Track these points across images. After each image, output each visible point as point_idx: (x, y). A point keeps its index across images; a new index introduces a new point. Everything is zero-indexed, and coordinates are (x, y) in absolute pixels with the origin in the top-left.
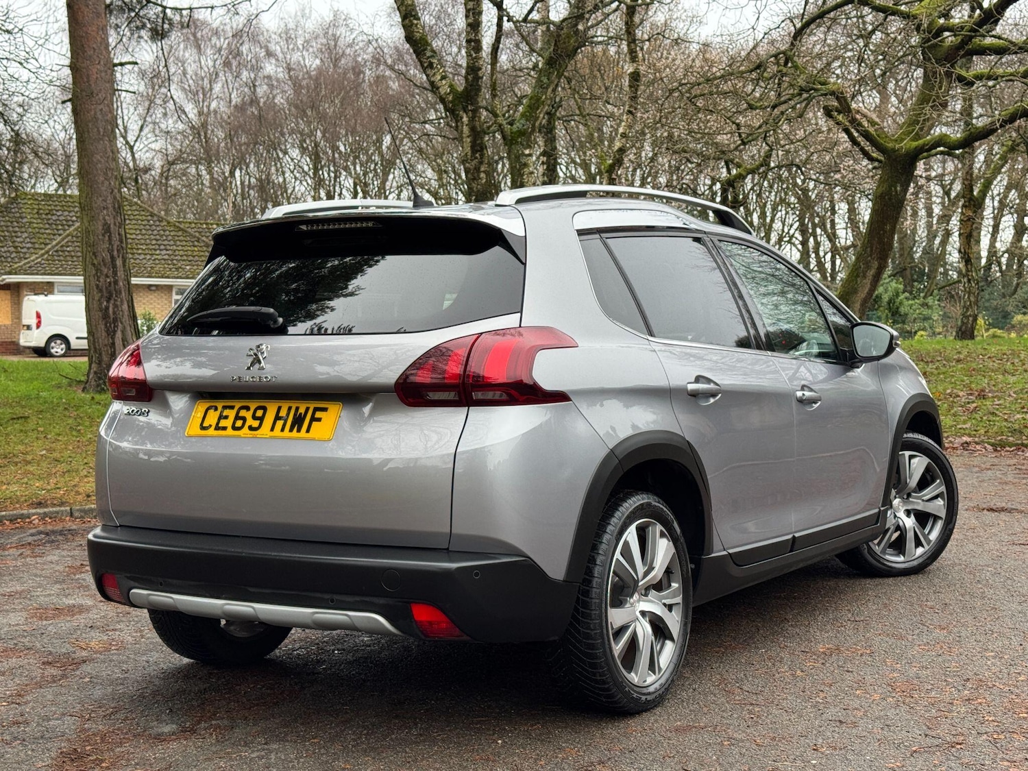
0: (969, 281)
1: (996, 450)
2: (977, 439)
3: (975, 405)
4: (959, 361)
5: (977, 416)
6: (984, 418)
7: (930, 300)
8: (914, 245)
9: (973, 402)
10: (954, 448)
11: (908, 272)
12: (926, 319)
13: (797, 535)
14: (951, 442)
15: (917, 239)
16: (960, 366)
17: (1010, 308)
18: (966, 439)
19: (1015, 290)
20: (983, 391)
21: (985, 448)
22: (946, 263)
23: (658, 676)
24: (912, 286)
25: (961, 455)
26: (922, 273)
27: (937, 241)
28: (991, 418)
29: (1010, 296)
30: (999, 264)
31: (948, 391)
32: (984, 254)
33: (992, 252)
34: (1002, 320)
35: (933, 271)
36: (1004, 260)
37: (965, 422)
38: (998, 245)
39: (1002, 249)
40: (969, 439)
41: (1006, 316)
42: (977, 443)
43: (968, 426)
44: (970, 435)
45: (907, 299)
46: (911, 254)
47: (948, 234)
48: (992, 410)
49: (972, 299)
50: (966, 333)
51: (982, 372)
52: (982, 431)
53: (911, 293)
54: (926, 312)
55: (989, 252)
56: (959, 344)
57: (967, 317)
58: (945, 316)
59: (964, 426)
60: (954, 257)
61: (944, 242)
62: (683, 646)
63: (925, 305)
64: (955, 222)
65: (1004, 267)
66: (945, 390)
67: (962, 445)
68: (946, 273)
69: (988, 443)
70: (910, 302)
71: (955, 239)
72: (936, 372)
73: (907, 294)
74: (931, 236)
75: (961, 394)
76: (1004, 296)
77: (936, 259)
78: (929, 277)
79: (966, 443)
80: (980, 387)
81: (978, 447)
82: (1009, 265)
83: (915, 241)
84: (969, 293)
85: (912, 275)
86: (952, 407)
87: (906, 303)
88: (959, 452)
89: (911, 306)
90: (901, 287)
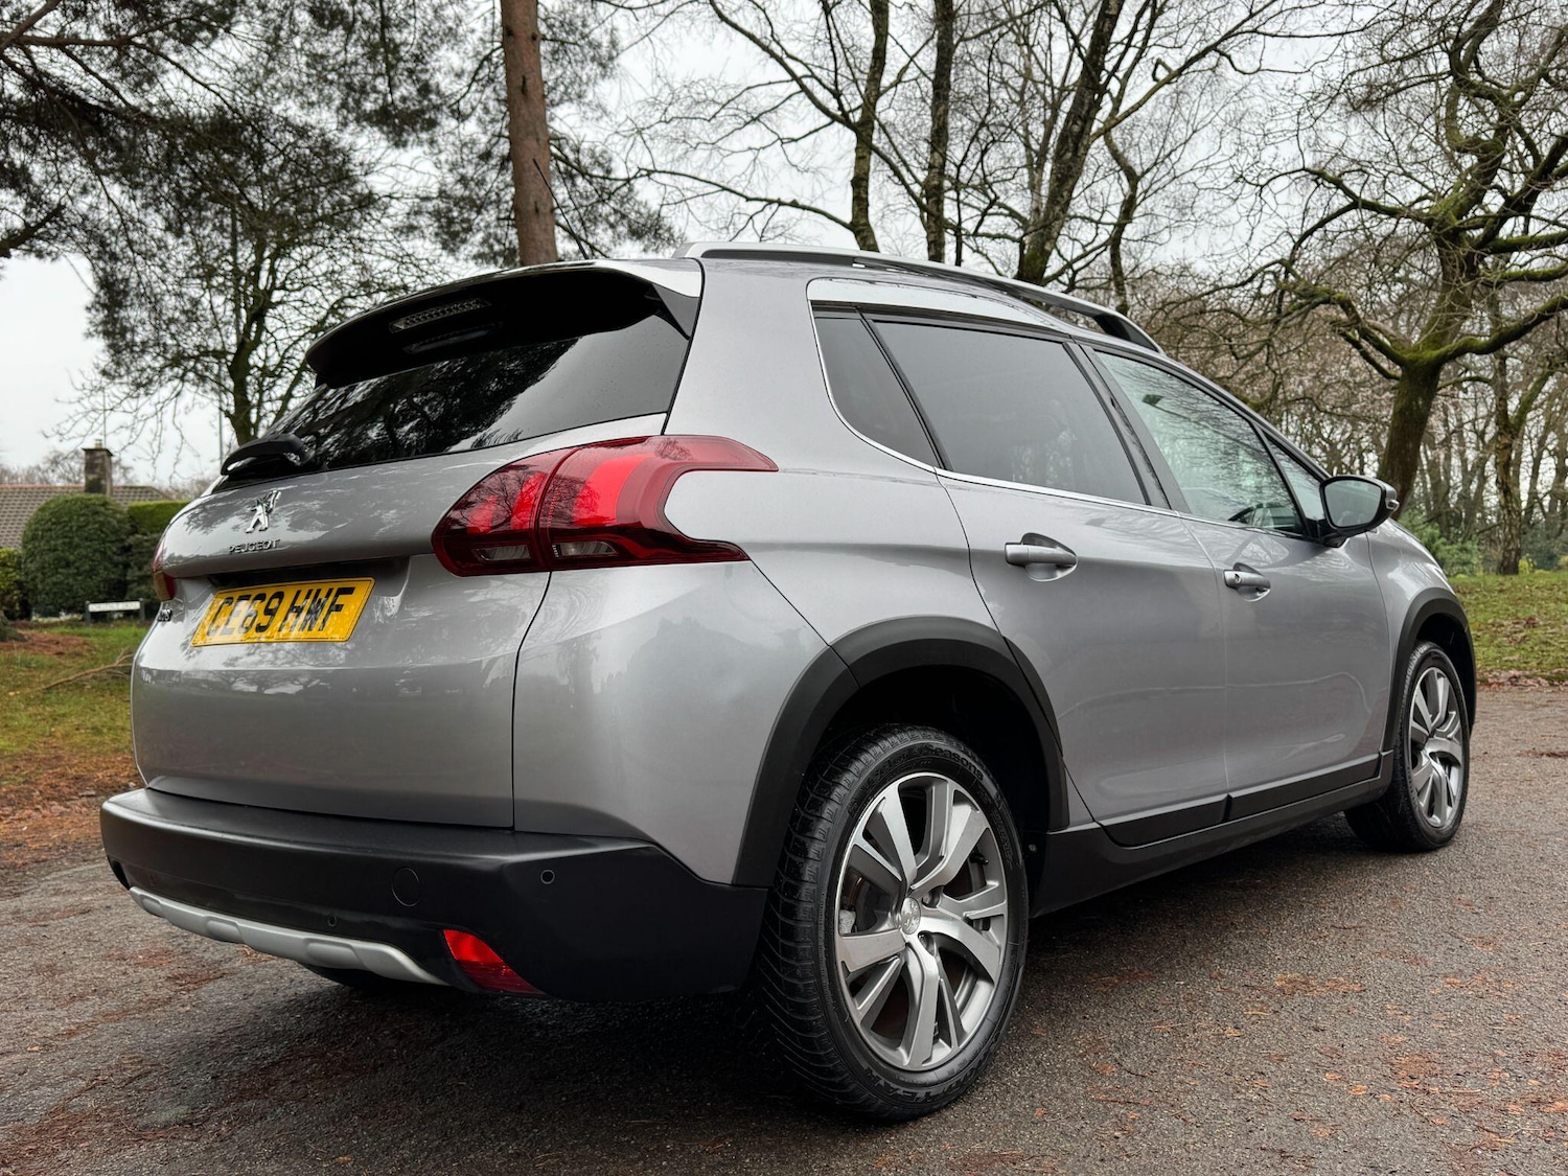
0: (1509, 512)
1: (1552, 685)
2: (1527, 673)
3: (1523, 634)
4: (1501, 591)
5: (1528, 647)
6: (1536, 648)
7: (1469, 545)
8: (1448, 492)
9: (1521, 632)
10: (1499, 684)
11: (1444, 517)
12: (1465, 563)
13: (1234, 795)
14: (1495, 676)
15: (1452, 483)
16: (1502, 596)
17: (1556, 550)
18: (1513, 672)
19: (1560, 532)
20: (1531, 619)
21: (1539, 682)
22: (1484, 508)
23: (956, 1048)
24: (1449, 532)
25: (1509, 691)
26: (1459, 519)
27: (1474, 487)
28: (1544, 648)
29: (1556, 538)
30: (1542, 506)
31: (1490, 621)
32: (1524, 497)
33: (1533, 494)
34: (1548, 561)
35: (1471, 514)
36: (1546, 503)
37: (1511, 653)
38: (1539, 487)
39: (1544, 491)
40: (1517, 673)
41: (1552, 558)
42: (1528, 677)
43: (1516, 657)
44: (1519, 669)
45: (1444, 544)
46: (1446, 500)
47: (1484, 479)
48: (1544, 640)
49: (1514, 531)
50: (1509, 568)
51: (1531, 600)
52: (1534, 663)
53: (1448, 538)
54: (1465, 557)
55: (1530, 494)
56: (1501, 579)
57: (1510, 551)
58: (1486, 560)
59: (1511, 658)
60: (1492, 500)
61: (1481, 487)
62: (1010, 990)
63: (1464, 550)
64: (1490, 466)
65: (1547, 510)
66: (1486, 620)
67: (1510, 679)
68: (1484, 518)
69: (1543, 677)
70: (1448, 547)
71: (1492, 484)
72: (1474, 602)
73: (1443, 540)
74: (1467, 482)
75: (1505, 623)
76: (1548, 537)
77: (1474, 503)
78: (1466, 523)
79: (1515, 677)
80: (1527, 616)
81: (1530, 682)
82: (1552, 505)
83: (1449, 487)
84: (1510, 525)
85: (1448, 521)
86: (1496, 637)
87: (1442, 548)
88: (1506, 688)
89: (1449, 551)
90: (1437, 532)
